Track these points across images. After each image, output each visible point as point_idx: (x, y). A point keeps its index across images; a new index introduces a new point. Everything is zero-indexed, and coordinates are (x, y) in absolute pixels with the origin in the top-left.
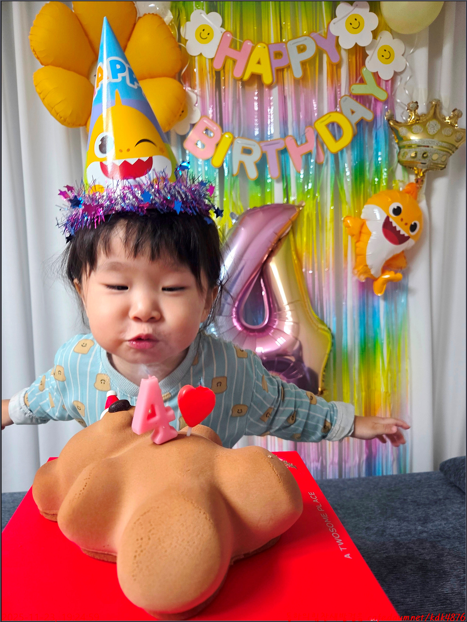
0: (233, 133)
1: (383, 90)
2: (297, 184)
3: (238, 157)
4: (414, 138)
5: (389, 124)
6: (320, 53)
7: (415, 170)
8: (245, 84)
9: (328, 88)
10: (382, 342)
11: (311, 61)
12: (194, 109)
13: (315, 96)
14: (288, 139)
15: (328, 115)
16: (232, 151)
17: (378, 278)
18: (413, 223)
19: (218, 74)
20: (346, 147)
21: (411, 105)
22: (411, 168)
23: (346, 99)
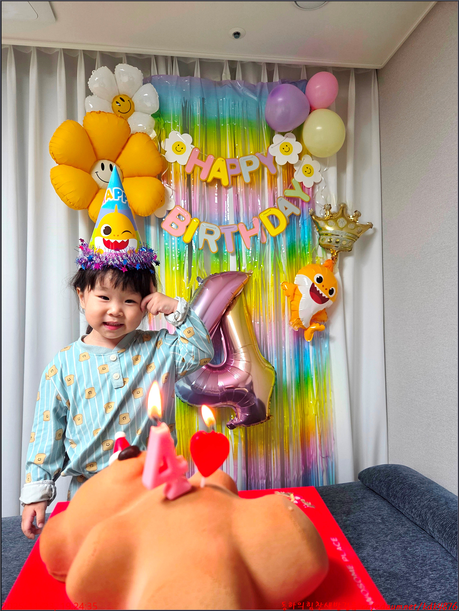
0: (199, 219)
1: (306, 194)
2: (247, 257)
3: (203, 236)
4: (330, 229)
5: (312, 218)
6: (262, 166)
7: (331, 251)
8: (208, 184)
9: (268, 191)
10: (312, 377)
11: (257, 172)
12: (170, 200)
13: (259, 196)
14: (240, 225)
15: (269, 210)
16: (198, 231)
17: (308, 328)
18: (331, 289)
19: (189, 176)
20: (282, 232)
21: (326, 206)
22: (328, 249)
23: (281, 199)
